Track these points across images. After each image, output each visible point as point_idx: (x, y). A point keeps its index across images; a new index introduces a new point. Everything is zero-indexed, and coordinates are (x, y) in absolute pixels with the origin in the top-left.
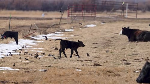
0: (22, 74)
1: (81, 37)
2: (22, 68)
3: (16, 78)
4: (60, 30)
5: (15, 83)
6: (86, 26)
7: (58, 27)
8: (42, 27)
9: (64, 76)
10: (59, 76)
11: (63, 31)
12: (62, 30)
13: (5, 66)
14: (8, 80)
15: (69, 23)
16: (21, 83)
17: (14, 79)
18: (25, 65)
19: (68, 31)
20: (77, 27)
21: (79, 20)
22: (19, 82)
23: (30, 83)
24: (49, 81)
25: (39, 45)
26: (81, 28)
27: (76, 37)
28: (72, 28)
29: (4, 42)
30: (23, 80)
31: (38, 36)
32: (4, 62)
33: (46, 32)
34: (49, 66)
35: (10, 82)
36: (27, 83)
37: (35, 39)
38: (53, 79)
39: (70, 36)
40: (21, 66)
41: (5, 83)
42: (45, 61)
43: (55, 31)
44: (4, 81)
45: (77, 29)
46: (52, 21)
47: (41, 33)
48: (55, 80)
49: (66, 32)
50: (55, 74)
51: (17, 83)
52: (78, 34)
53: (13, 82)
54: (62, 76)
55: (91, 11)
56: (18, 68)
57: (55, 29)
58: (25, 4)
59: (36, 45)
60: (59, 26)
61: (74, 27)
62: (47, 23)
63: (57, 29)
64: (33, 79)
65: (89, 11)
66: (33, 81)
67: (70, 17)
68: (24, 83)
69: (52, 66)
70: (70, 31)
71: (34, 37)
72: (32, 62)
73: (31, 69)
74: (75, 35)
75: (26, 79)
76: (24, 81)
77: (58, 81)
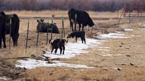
0: (101, 72)
1: (142, 37)
2: (97, 66)
3: (96, 76)
4: (120, 29)
5: (97, 80)
6: (143, 26)
7: (117, 27)
8: (102, 27)
9: (142, 74)
10: (138, 74)
11: (123, 30)
12: (121, 29)
13: (80, 64)
14: (89, 78)
15: (127, 23)
16: (102, 80)
17: (95, 76)
18: (98, 63)
19: (128, 31)
20: (135, 27)
21: (136, 20)
22: (100, 79)
23: (111, 80)
24: (129, 79)
25: (104, 44)
26: (139, 27)
27: (137, 36)
28: (131, 27)
29: (71, 41)
30: (103, 78)
31: (100, 35)
32: (77, 60)
33: (107, 32)
34: (123, 65)
35: (91, 79)
36: (107, 80)
37: (98, 39)
38: (133, 77)
39: (130, 35)
40: (95, 65)
41: (87, 80)
42: (116, 60)
43: (115, 30)
44: (85, 78)
45: (136, 29)
46: (109, 21)
47: (102, 33)
48: (135, 78)
49: (126, 32)
50: (134, 73)
51: (98, 80)
52: (139, 34)
53: (94, 80)
54: (141, 74)
55: (142, 11)
56: (93, 66)
57: (114, 28)
58: (78, 4)
59: (101, 44)
60: (119, 26)
61: (132, 26)
62: (106, 23)
63: (117, 29)
64: (112, 77)
65: (140, 11)
66: (113, 78)
67: (125, 17)
68: (105, 80)
69: (125, 65)
70: (130, 31)
71: (96, 36)
72: (104, 60)
73: (106, 67)
74: (136, 34)
75: (106, 76)
76: (105, 78)
77: (138, 79)
